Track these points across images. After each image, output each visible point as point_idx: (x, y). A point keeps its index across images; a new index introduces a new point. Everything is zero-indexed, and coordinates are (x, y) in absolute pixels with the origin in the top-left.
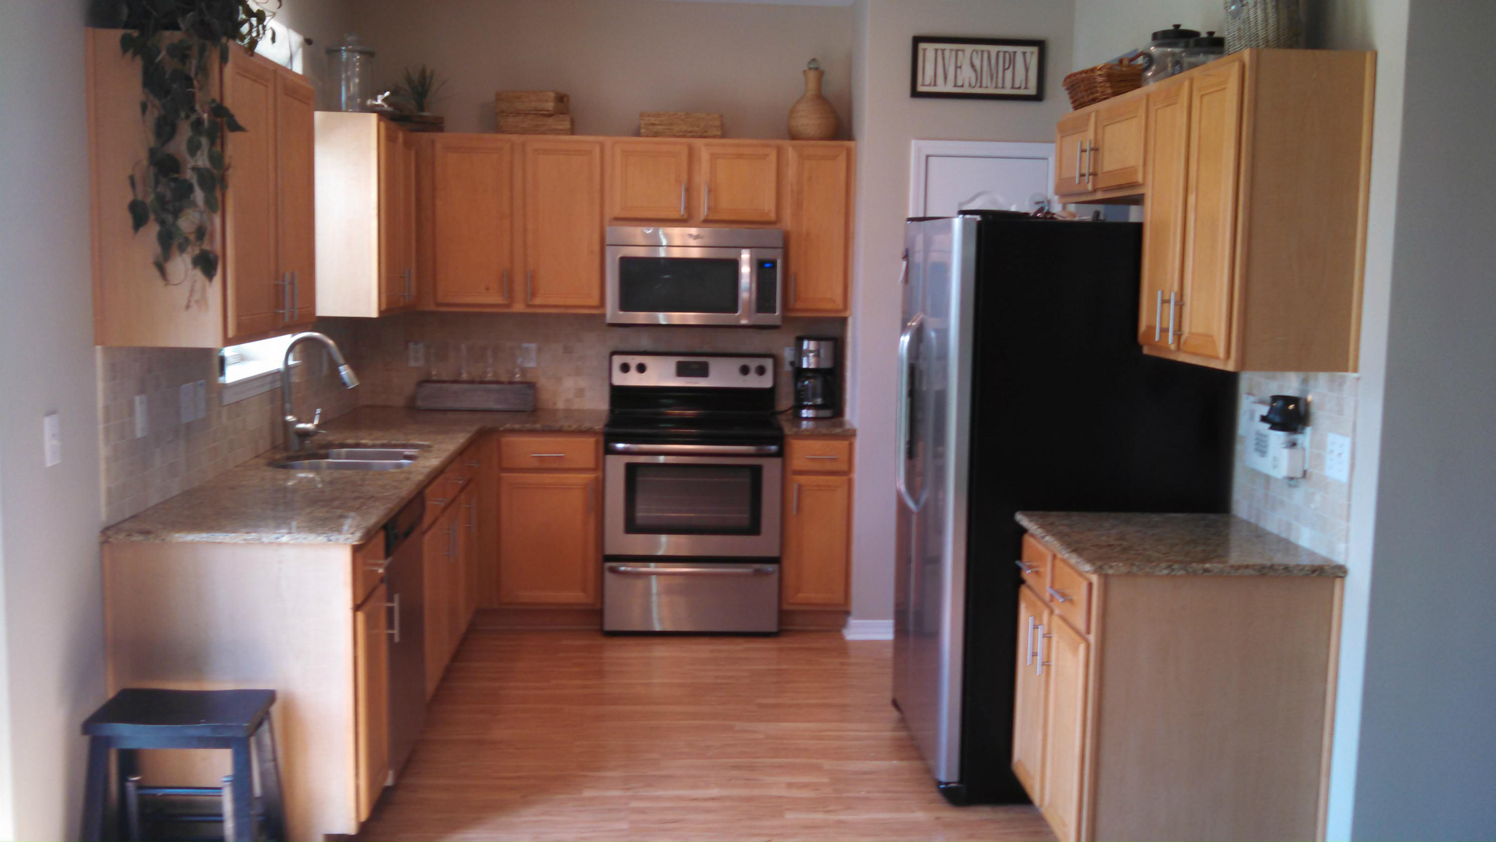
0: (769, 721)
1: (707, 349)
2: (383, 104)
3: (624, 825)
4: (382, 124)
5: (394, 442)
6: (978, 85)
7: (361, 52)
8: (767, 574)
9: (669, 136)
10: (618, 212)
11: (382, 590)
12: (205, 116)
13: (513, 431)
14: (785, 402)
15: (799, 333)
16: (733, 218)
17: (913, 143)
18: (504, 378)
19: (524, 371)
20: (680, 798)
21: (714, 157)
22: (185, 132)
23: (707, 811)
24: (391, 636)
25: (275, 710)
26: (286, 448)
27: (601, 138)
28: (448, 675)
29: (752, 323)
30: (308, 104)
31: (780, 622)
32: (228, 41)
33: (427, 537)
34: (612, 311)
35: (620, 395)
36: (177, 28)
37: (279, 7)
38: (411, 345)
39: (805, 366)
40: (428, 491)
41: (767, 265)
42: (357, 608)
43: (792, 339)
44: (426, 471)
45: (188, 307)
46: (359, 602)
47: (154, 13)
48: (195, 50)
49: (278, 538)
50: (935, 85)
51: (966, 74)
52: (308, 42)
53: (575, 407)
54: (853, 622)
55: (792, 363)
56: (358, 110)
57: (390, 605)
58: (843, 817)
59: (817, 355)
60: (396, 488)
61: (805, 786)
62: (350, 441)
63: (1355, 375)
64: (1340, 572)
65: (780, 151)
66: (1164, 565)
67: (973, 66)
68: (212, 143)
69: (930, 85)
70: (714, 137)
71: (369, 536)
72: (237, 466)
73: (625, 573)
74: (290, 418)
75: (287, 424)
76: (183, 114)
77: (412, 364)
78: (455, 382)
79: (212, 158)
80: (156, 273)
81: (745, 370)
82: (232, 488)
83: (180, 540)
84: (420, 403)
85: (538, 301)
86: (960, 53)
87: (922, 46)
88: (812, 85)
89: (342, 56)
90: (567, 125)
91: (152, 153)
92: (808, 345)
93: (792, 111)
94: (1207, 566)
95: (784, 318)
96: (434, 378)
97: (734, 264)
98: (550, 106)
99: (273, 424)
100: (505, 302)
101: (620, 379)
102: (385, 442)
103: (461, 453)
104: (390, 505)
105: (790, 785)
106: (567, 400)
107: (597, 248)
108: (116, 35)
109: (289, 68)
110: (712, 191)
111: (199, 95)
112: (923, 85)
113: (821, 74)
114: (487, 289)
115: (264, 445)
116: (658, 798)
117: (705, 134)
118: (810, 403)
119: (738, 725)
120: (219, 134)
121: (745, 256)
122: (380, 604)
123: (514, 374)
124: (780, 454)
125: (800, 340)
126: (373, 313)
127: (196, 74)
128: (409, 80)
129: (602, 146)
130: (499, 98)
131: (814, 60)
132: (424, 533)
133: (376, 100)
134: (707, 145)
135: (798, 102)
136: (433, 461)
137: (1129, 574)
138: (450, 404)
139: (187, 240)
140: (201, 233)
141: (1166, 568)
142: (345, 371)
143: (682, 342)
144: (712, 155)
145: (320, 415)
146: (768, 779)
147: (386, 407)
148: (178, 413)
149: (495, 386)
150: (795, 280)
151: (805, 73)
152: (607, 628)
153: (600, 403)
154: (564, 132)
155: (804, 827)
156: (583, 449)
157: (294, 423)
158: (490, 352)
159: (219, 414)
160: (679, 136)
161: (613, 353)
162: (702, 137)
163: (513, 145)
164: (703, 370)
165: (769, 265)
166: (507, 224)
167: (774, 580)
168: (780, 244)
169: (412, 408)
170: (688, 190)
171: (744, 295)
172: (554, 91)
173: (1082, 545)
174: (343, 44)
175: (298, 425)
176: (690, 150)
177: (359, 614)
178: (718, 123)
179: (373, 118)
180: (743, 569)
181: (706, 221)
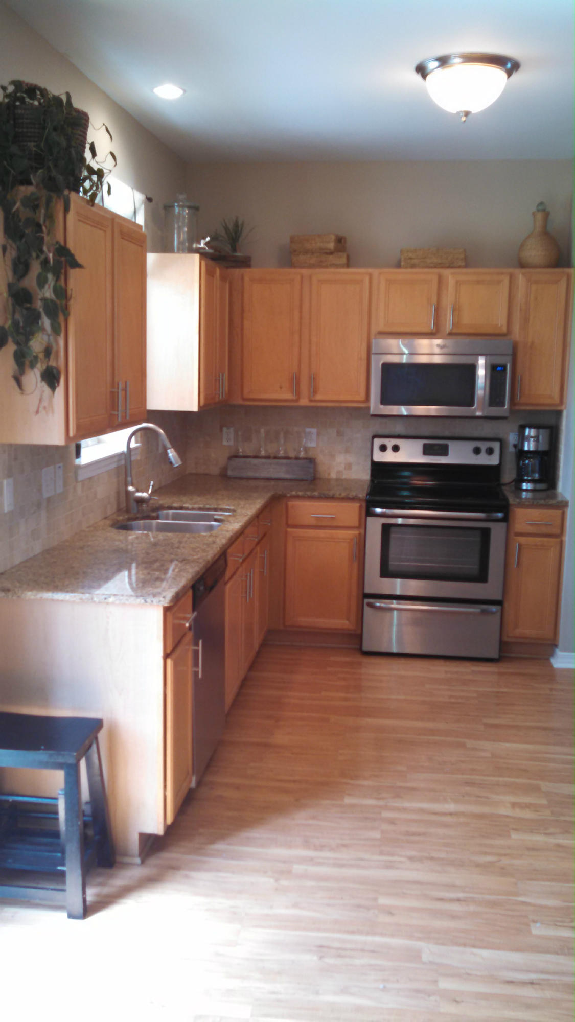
0: (493, 741)
1: (447, 434)
2: (204, 247)
3: (377, 835)
4: (203, 263)
5: (208, 506)
7: (189, 207)
8: (492, 613)
9: (423, 267)
10: (382, 327)
11: (190, 635)
12: (51, 255)
13: (298, 497)
14: (508, 476)
15: (522, 422)
16: (472, 331)
18: (292, 454)
19: (306, 449)
20: (422, 811)
21: (458, 283)
22: (36, 268)
23: (446, 825)
24: (196, 673)
25: (102, 736)
26: (128, 511)
27: (370, 270)
28: (245, 683)
29: (483, 415)
30: (142, 247)
31: (501, 650)
32: (69, 193)
33: (228, 586)
34: (375, 406)
35: (379, 469)
36: (29, 183)
37: (115, 165)
38: (225, 429)
39: (526, 448)
40: (229, 551)
41: (499, 369)
42: (166, 656)
43: (516, 428)
44: (229, 535)
45: (37, 412)
46: (168, 651)
47: (12, 172)
48: (44, 200)
49: (105, 599)
52: (149, 200)
53: (344, 477)
54: (559, 653)
55: (515, 446)
56: (186, 252)
57: (196, 648)
58: (562, 841)
59: (536, 438)
60: (204, 551)
61: (527, 806)
62: (175, 505)
65: (511, 277)
68: (57, 279)
70: (459, 267)
71: (177, 598)
72: (89, 527)
73: (380, 608)
74: (131, 488)
75: (127, 493)
76: (34, 255)
77: (225, 443)
78: (256, 457)
79: (55, 290)
80: (13, 383)
81: (477, 451)
82: (82, 548)
83: (32, 597)
84: (230, 473)
85: (319, 397)
88: (539, 224)
89: (174, 211)
90: (344, 260)
91: (10, 286)
92: (529, 432)
93: (522, 246)
95: (512, 411)
96: (241, 454)
97: (472, 368)
98: (331, 246)
99: (118, 493)
100: (294, 398)
101: (379, 457)
102: (202, 506)
103: (257, 516)
104: (197, 569)
105: (514, 805)
106: (338, 472)
107: (364, 356)
109: (134, 220)
110: (457, 309)
111: (46, 239)
113: (547, 214)
114: (281, 388)
115: (111, 510)
116: (404, 810)
117: (452, 265)
118: (530, 478)
119: (470, 743)
120: (63, 271)
121: (482, 361)
122: (187, 648)
123: (299, 452)
124: (505, 519)
125: (522, 428)
126: (195, 408)
127: (44, 221)
128: (226, 229)
129: (371, 276)
130: (293, 240)
131: (541, 203)
132: (226, 583)
133: (200, 244)
134: (452, 274)
135: (528, 237)
136: (235, 526)
138: (251, 474)
139: (36, 357)
140: (48, 352)
142: (172, 454)
143: (427, 430)
144: (457, 282)
145: (153, 486)
146: (495, 797)
147: (206, 475)
148: (40, 490)
149: (285, 461)
150: (521, 380)
151: (534, 214)
152: (365, 648)
153: (363, 474)
154: (342, 266)
155: (529, 849)
156: (350, 512)
157: (134, 492)
158: (282, 435)
159: (75, 489)
160: (431, 267)
161: (374, 437)
162: (449, 267)
163: (302, 277)
164: (444, 451)
165: (501, 369)
166: (296, 338)
167: (497, 618)
168: (510, 351)
169: (225, 477)
170: (437, 310)
171: (479, 392)
172: (334, 234)
174: (176, 201)
175: (136, 494)
176: (440, 278)
177: (169, 662)
178: (462, 256)
179: (196, 258)
180: (472, 609)
181: (451, 334)
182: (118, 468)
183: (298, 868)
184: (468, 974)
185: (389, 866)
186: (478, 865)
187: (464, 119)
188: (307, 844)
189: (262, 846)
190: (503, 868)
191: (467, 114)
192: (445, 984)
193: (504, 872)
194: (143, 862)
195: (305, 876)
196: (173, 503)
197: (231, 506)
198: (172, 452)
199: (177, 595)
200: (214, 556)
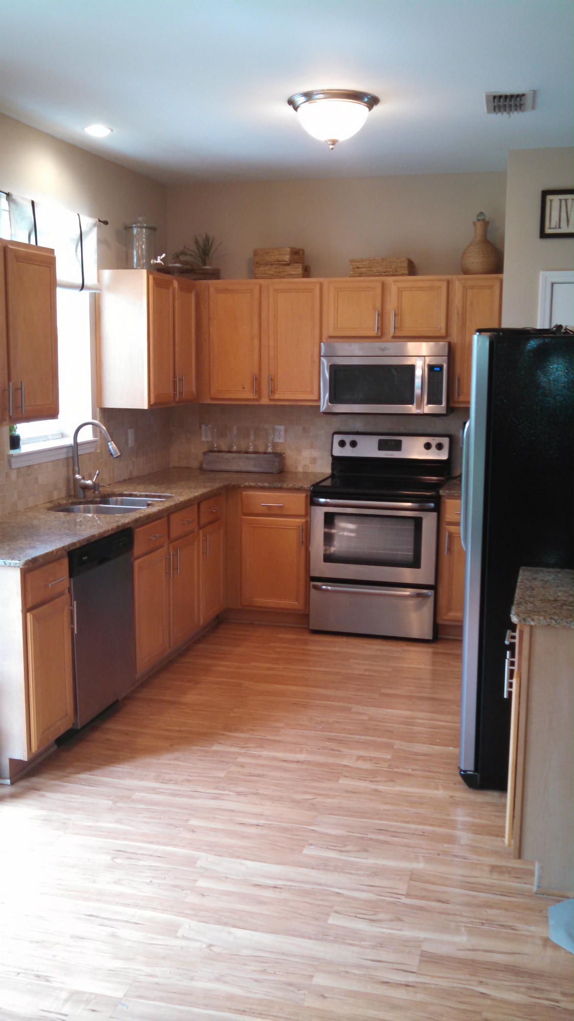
1: (402, 430)
2: (161, 262)
3: (222, 774)
4: (151, 277)
5: (153, 494)
7: (147, 228)
8: (425, 596)
9: (369, 276)
10: (332, 333)
13: (250, 488)
14: (458, 470)
16: (413, 334)
17: (542, 273)
18: (261, 449)
19: (275, 445)
20: (275, 758)
21: (400, 291)
23: (286, 770)
26: (74, 497)
27: (321, 280)
29: (424, 413)
31: (435, 632)
33: (140, 561)
34: (324, 405)
35: (337, 461)
38: (203, 427)
41: (436, 369)
44: (137, 516)
46: (29, 605)
50: (560, 227)
52: (102, 222)
53: (310, 471)
58: (380, 787)
61: (371, 759)
65: (448, 282)
69: (555, 228)
70: (403, 275)
72: (25, 508)
73: (327, 590)
74: (77, 476)
75: (75, 480)
77: (204, 439)
78: (230, 452)
81: (428, 446)
84: (205, 466)
85: (277, 396)
87: (549, 197)
88: (479, 231)
89: (133, 231)
90: (300, 271)
93: (465, 253)
95: (450, 409)
96: (216, 449)
97: (411, 369)
98: (287, 258)
99: (68, 480)
100: (255, 397)
101: (338, 452)
102: (148, 493)
105: (359, 758)
106: (305, 466)
107: (315, 358)
110: (397, 315)
112: (550, 228)
114: (244, 388)
117: (395, 273)
119: (355, 708)
121: (420, 362)
123: (267, 447)
124: (438, 509)
126: (145, 406)
129: (321, 285)
130: (255, 253)
131: (481, 213)
132: (135, 558)
133: (157, 260)
134: (395, 281)
135: (469, 246)
137: (548, 626)
138: (223, 467)
142: (112, 446)
143: (384, 426)
144: (399, 289)
145: (98, 475)
146: (345, 751)
147: (187, 468)
149: (253, 455)
150: (459, 380)
151: (474, 223)
152: (311, 628)
153: (324, 468)
154: (297, 276)
155: (347, 792)
156: (297, 501)
157: (79, 480)
158: (252, 432)
159: (8, 475)
160: (377, 276)
161: (336, 433)
162: (393, 275)
163: (261, 287)
164: (397, 446)
165: (438, 369)
166: (256, 342)
167: (431, 601)
168: (446, 353)
169: (201, 469)
170: (382, 315)
171: (417, 391)
172: (289, 247)
173: (532, 599)
174: (135, 223)
175: (82, 481)
176: (383, 285)
177: (28, 614)
178: (406, 265)
179: (144, 272)
180: (407, 592)
181: (394, 337)
182: (67, 458)
183: (138, 795)
184: (227, 878)
185: (215, 798)
186: (293, 801)
187: (331, 147)
188: (157, 779)
189: (118, 778)
190: (313, 805)
191: (334, 142)
192: (202, 883)
193: (313, 807)
194: (12, 783)
195: (140, 801)
196: (125, 491)
197: (171, 493)
198: (111, 444)
199: (34, 560)
200: (105, 532)
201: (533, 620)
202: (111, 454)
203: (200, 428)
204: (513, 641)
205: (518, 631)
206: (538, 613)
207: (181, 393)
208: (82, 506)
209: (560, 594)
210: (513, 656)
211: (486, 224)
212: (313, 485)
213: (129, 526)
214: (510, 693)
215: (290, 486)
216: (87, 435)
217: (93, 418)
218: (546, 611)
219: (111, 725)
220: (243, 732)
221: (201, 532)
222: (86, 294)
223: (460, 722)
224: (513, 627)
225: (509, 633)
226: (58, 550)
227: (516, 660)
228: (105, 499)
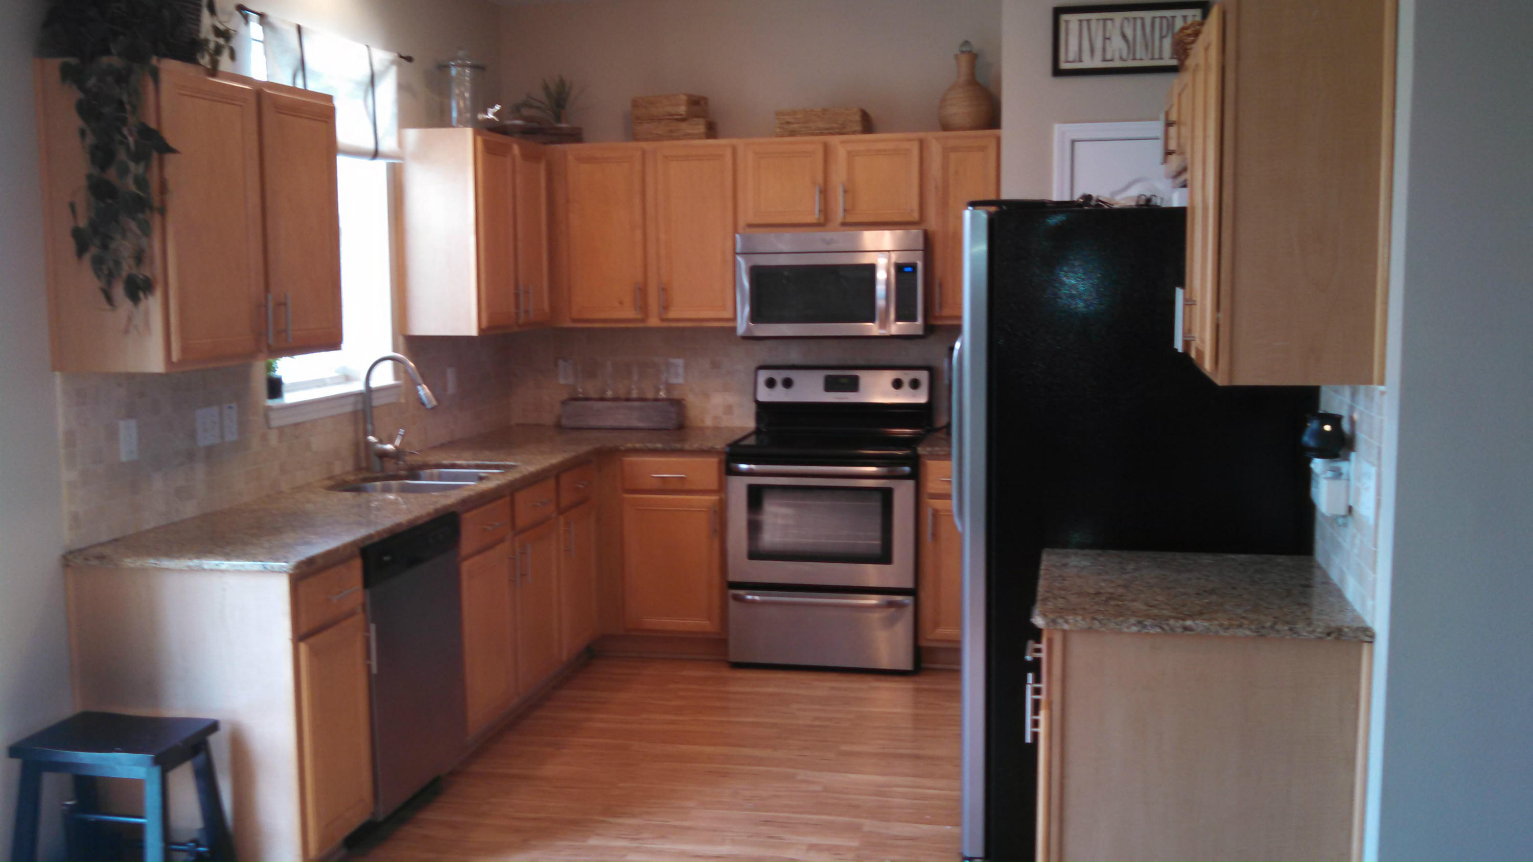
0: (838, 772)
1: (861, 362)
2: (495, 117)
4: (479, 139)
5: (487, 463)
6: (1131, 57)
7: (473, 67)
8: (900, 606)
9: (805, 135)
10: (751, 218)
11: (360, 619)
12: (131, 139)
13: (635, 451)
14: (943, 418)
16: (872, 220)
17: (1057, 128)
18: (650, 395)
19: (669, 387)
21: (851, 155)
24: (369, 667)
26: (366, 469)
27: (734, 141)
30: (326, 122)
31: (916, 659)
32: (159, 63)
34: (742, 324)
35: (765, 410)
36: (107, 52)
40: (465, 515)
41: (906, 270)
42: (300, 636)
44: (466, 495)
45: (127, 332)
46: (305, 632)
49: (218, 565)
50: (1081, 61)
51: (1117, 45)
52: (403, 58)
53: (723, 425)
56: (470, 125)
61: (829, 848)
62: (445, 462)
63: (1382, 388)
64: (1366, 635)
65: (921, 142)
66: (1133, 620)
67: (1124, 36)
69: (1075, 62)
70: (854, 132)
71: (310, 565)
72: (292, 488)
73: (750, 602)
74: (372, 438)
75: (368, 444)
77: (562, 381)
78: (602, 399)
80: (101, 298)
81: (897, 384)
84: (564, 422)
85: (672, 314)
86: (1109, 22)
87: (1064, 17)
88: (964, 69)
89: (451, 71)
90: (701, 128)
91: (89, 177)
93: (944, 100)
94: (1189, 623)
96: (581, 396)
97: (870, 270)
98: (682, 109)
100: (639, 316)
101: (765, 395)
103: (556, 473)
104: (370, 532)
106: (716, 418)
107: (728, 257)
108: (54, 64)
110: (848, 192)
112: (1067, 62)
114: (621, 303)
117: (843, 131)
119: (802, 774)
123: (658, 390)
124: (916, 476)
126: (473, 331)
128: (548, 92)
129: (734, 150)
130: (635, 104)
131: (966, 43)
133: (486, 114)
134: (843, 142)
135: (949, 90)
137: (1090, 629)
138: (593, 422)
140: (138, 256)
141: (1134, 625)
142: (424, 391)
143: (832, 355)
144: (849, 152)
145: (403, 436)
146: (790, 837)
147: (537, 425)
148: (192, 435)
149: (637, 404)
150: (941, 285)
151: (956, 57)
152: (733, 658)
153: (745, 420)
154: (697, 136)
156: (706, 470)
157: (375, 443)
158: (635, 369)
159: (264, 438)
160: (817, 135)
161: (761, 367)
162: (839, 133)
163: (644, 153)
164: (853, 385)
165: (909, 269)
166: (639, 234)
167: (909, 613)
168: (920, 244)
169: (559, 427)
170: (824, 192)
171: (880, 302)
172: (685, 94)
173: (1063, 593)
174: (453, 60)
175: (380, 446)
176: (826, 148)
177: (303, 647)
178: (857, 118)
179: (468, 133)
180: (873, 600)
181: (844, 224)
182: (355, 413)
196: (445, 460)
197: (515, 461)
198: (423, 389)
199: (311, 561)
200: (417, 518)
201: (1067, 622)
202: (423, 404)
203: (556, 365)
204: (1037, 655)
205: (1044, 640)
206: (1074, 611)
207: (526, 312)
208: (378, 484)
209: (1103, 584)
210: (1037, 679)
211: (974, 57)
212: (729, 445)
213: (452, 509)
214: (1035, 736)
215: (696, 446)
216: (384, 377)
217: (395, 349)
218: (1084, 609)
219: (428, 815)
220: (633, 816)
221: (562, 520)
222: (381, 166)
223: (961, 789)
224: (1036, 634)
225: (1031, 645)
226: (345, 547)
227: (1043, 686)
228: (414, 472)
